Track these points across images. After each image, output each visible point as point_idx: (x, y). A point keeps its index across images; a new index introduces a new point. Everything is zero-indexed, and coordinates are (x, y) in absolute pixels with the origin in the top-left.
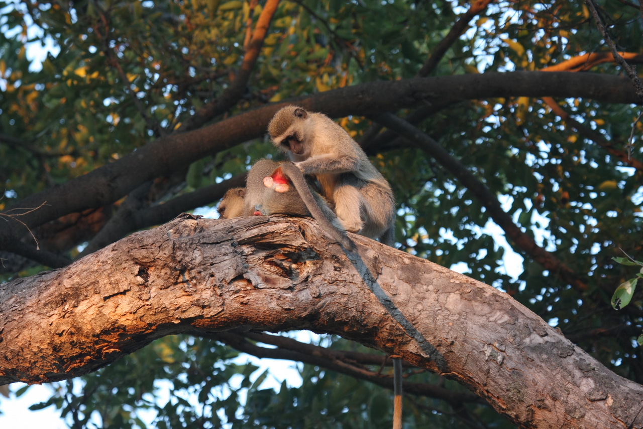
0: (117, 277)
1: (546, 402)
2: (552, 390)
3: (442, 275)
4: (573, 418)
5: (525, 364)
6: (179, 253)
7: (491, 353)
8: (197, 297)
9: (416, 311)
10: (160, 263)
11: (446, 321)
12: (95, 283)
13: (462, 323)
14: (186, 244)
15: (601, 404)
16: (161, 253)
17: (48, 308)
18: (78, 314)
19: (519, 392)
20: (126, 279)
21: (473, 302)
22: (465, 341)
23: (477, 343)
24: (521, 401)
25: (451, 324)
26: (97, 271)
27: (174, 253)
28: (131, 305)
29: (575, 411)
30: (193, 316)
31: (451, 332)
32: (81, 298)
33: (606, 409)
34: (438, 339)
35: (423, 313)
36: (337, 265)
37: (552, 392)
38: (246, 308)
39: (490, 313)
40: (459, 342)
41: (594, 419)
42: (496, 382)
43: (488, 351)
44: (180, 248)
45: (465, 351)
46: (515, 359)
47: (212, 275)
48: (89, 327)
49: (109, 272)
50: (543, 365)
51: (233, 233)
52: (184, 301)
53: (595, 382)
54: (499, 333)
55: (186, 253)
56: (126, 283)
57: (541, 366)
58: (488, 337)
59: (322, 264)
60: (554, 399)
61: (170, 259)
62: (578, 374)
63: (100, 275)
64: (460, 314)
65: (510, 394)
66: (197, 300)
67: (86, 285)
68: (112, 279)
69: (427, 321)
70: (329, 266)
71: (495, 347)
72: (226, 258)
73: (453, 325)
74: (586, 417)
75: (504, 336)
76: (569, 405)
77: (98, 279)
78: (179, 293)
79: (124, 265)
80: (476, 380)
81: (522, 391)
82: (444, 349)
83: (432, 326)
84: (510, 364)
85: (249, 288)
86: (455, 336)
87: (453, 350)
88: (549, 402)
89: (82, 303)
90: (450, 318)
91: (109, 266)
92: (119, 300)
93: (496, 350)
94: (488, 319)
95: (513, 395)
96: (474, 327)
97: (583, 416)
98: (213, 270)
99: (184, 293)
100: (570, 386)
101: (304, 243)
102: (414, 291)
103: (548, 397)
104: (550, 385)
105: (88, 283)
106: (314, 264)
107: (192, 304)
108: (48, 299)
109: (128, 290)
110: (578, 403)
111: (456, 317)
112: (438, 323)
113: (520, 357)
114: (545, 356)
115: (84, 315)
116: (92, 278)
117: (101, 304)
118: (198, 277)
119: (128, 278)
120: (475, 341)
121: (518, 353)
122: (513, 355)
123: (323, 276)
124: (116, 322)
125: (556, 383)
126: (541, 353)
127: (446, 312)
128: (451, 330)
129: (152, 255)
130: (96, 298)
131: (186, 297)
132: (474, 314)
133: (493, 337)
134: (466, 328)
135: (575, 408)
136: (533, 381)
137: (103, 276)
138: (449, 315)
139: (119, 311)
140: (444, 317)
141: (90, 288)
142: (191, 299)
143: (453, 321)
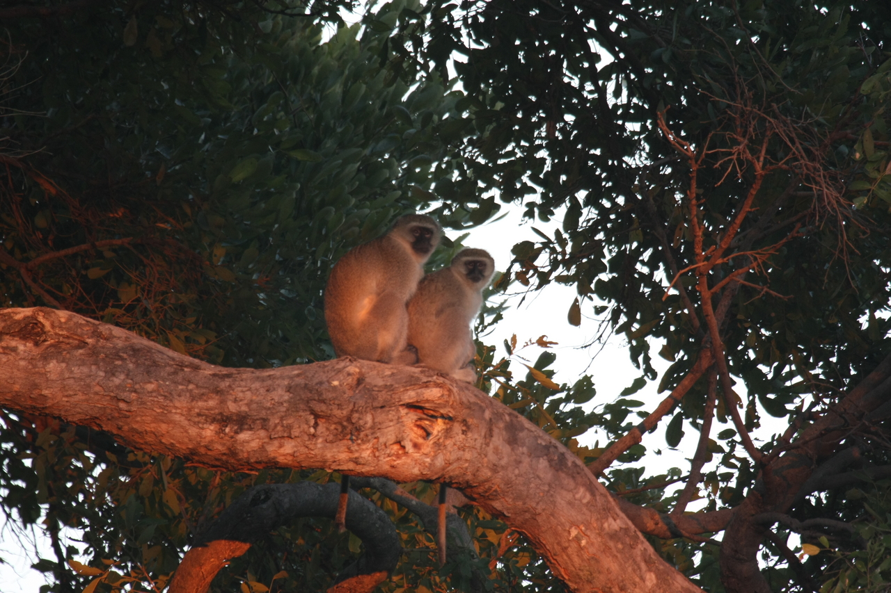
0: (290, 421)
1: (613, 590)
2: (623, 581)
3: (531, 433)
5: (604, 552)
6: (356, 415)
7: (577, 535)
8: (356, 455)
9: (513, 475)
10: (335, 420)
11: (538, 491)
12: (265, 420)
13: (552, 496)
14: (363, 407)
16: (339, 412)
17: (202, 419)
18: (238, 442)
19: (591, 574)
20: (300, 427)
21: (560, 472)
22: (552, 515)
23: (563, 520)
24: (589, 582)
25: (541, 494)
26: (269, 409)
27: (351, 415)
28: (295, 449)
30: (346, 469)
31: (541, 503)
32: (246, 427)
34: (526, 506)
35: (519, 478)
36: (464, 428)
37: (621, 584)
38: (393, 470)
39: (575, 489)
40: (546, 514)
42: (569, 558)
43: (574, 532)
44: (357, 411)
45: (549, 523)
46: (596, 546)
47: (377, 438)
48: (245, 455)
49: (283, 414)
50: (619, 555)
51: (392, 392)
52: (343, 456)
53: (657, 578)
54: (584, 514)
55: (361, 416)
56: (298, 430)
57: (617, 557)
58: (575, 517)
59: (452, 425)
60: (622, 589)
61: (345, 419)
62: (643, 566)
63: (273, 414)
64: (549, 485)
65: (581, 573)
66: (356, 458)
67: (255, 418)
68: (284, 422)
69: (522, 488)
70: (458, 428)
71: (581, 530)
72: (391, 424)
73: (543, 496)
75: (589, 518)
77: (269, 417)
78: (343, 449)
79: (301, 413)
80: (548, 548)
81: (594, 575)
82: (529, 516)
83: (525, 493)
84: (592, 550)
85: (400, 452)
86: (544, 507)
87: (537, 518)
88: (615, 590)
89: (245, 432)
90: (541, 487)
91: (284, 409)
92: (286, 442)
93: (582, 534)
94: (574, 496)
95: (584, 575)
96: (563, 502)
98: (378, 434)
99: (347, 450)
100: (637, 579)
101: (450, 412)
102: (513, 453)
103: (617, 586)
104: (622, 577)
105: (257, 417)
106: (444, 423)
107: (351, 460)
108: (204, 411)
109: (298, 437)
111: (546, 488)
112: (531, 491)
113: (601, 544)
114: (620, 546)
115: (245, 444)
116: (263, 414)
117: (266, 440)
118: (365, 439)
120: (561, 518)
121: (599, 539)
122: (595, 541)
123: (453, 440)
124: (274, 458)
125: (627, 575)
126: (617, 542)
127: (538, 481)
128: (540, 501)
129: (329, 412)
130: (262, 433)
131: (347, 454)
132: (562, 488)
133: (579, 518)
134: (555, 502)
136: (608, 570)
137: (276, 416)
138: (540, 485)
139: (282, 451)
140: (536, 485)
141: (258, 422)
142: (351, 455)
143: (544, 491)
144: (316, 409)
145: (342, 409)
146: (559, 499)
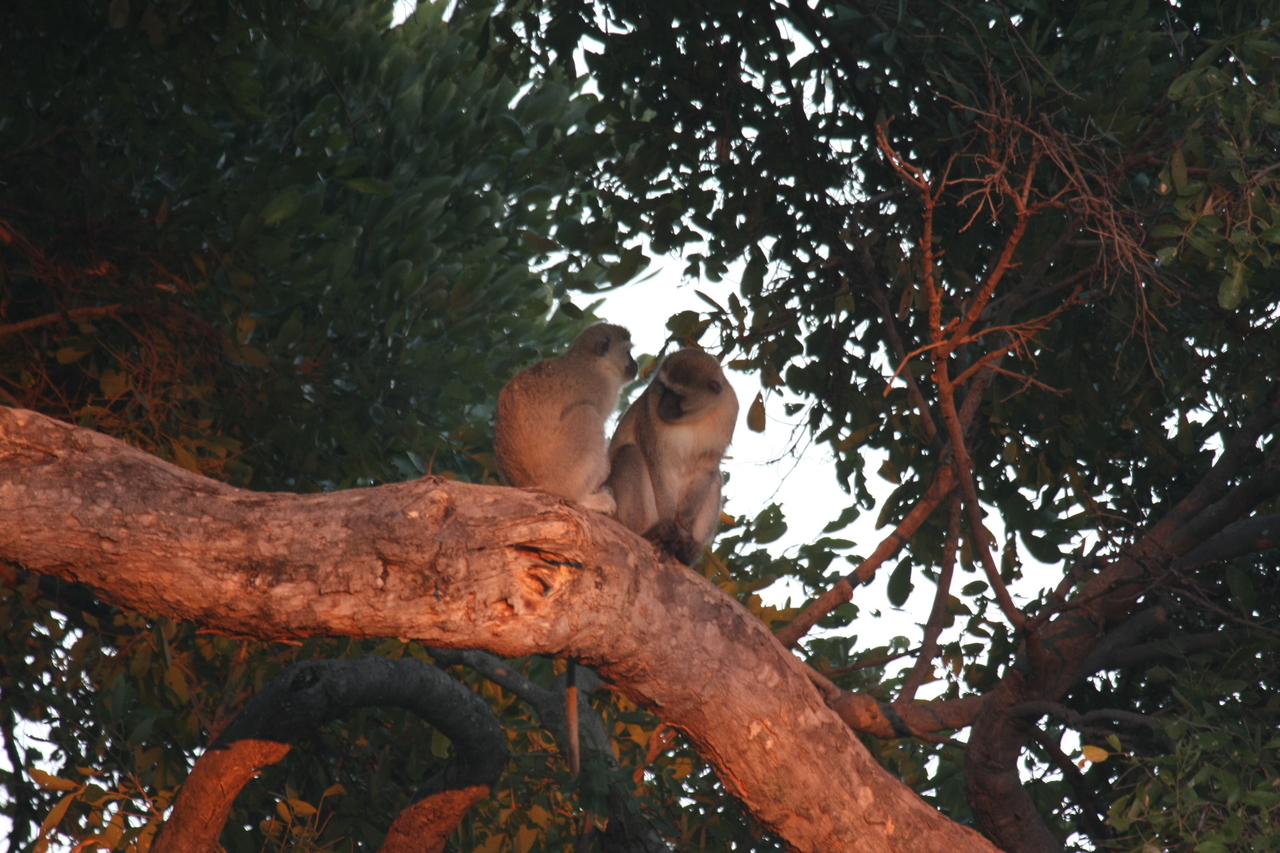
0: (348, 569)
1: (812, 812)
2: (825, 799)
3: (695, 587)
4: (840, 840)
5: (798, 757)
6: (443, 561)
7: (760, 733)
8: (444, 618)
9: (669, 648)
10: (413, 567)
11: (704, 670)
12: (312, 568)
13: (724, 677)
14: (453, 549)
15: (878, 828)
16: (419, 556)
17: (222, 566)
18: (274, 598)
19: (780, 790)
20: (362, 578)
21: (736, 643)
22: (725, 704)
23: (740, 711)
24: (777, 800)
25: (709, 675)
26: (318, 551)
27: (436, 560)
28: (356, 609)
29: (846, 833)
30: (429, 637)
31: (708, 688)
32: (285, 577)
33: (885, 837)
34: (687, 691)
35: (676, 651)
36: (598, 580)
37: (824, 803)
38: (496, 640)
39: (758, 666)
40: (715, 702)
41: (866, 848)
42: (749, 767)
43: (756, 729)
44: (444, 555)
45: (720, 715)
46: (788, 748)
47: (473, 593)
48: (284, 618)
49: (338, 559)
50: (820, 762)
51: (495, 528)
52: (425, 619)
53: (875, 795)
54: (770, 703)
55: (450, 562)
56: (360, 582)
57: (817, 764)
58: (757, 708)
59: (582, 575)
60: (825, 811)
61: (428, 566)
62: (855, 777)
63: (323, 559)
64: (721, 661)
65: (766, 788)
66: (443, 622)
67: (298, 564)
68: (340, 570)
69: (681, 666)
70: (589, 579)
71: (766, 726)
72: (494, 573)
73: (712, 678)
74: (857, 843)
75: (777, 709)
76: (841, 824)
77: (318, 563)
78: (425, 608)
79: (364, 558)
80: (718, 751)
81: (785, 790)
82: (692, 705)
83: (685, 673)
84: (781, 755)
85: (507, 614)
86: (712, 693)
87: (703, 709)
88: (815, 812)
89: (284, 584)
90: (709, 664)
91: (340, 552)
92: (341, 599)
93: (767, 731)
94: (756, 677)
95: (770, 791)
96: (740, 685)
97: (853, 841)
98: (475, 588)
99: (429, 611)
100: (846, 797)
101: (577, 555)
102: (669, 616)
103: (816, 807)
104: (825, 793)
105: (302, 563)
106: (570, 572)
107: (435, 625)
108: (224, 554)
109: (360, 592)
110: (852, 823)
111: (716, 666)
112: (694, 670)
113: (795, 746)
114: (822, 749)
115: (283, 602)
116: (309, 558)
117: (314, 596)
118: (455, 595)
119: (365, 577)
120: (738, 708)
121: (792, 740)
122: (786, 741)
123: (583, 596)
124: (325, 622)
125: (832, 791)
126: (818, 743)
127: (704, 655)
128: (708, 684)
129: (405, 556)
130: (308, 586)
131: (430, 616)
132: (739, 665)
133: (763, 708)
134: (729, 686)
135: (848, 829)
136: (804, 783)
137: (327, 562)
138: (707, 661)
139: (336, 612)
140: (702, 662)
141: (302, 570)
142: (435, 618)
143: (712, 670)
144: (385, 552)
145: (423, 552)
146: (734, 682)
